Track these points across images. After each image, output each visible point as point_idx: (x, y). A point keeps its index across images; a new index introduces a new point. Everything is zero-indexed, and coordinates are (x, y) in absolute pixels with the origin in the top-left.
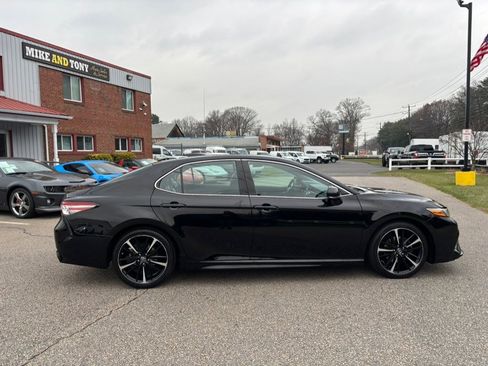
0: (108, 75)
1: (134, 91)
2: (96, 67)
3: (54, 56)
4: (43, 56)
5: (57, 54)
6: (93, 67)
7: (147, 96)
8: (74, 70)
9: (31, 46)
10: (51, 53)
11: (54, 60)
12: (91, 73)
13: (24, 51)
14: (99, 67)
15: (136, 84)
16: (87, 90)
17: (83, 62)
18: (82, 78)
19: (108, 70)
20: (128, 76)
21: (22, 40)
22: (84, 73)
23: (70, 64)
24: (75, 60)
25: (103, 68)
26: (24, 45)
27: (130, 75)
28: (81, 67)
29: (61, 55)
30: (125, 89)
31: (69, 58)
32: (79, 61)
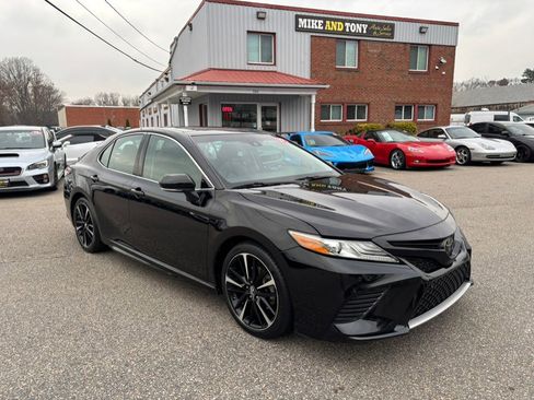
0: (392, 32)
1: (430, 46)
2: (377, 24)
3: (328, 22)
4: (316, 25)
5: (331, 20)
6: (373, 27)
7: (450, 51)
8: (350, 33)
9: (303, 17)
10: (325, 19)
11: (328, 27)
12: (370, 34)
13: (297, 23)
14: (381, 25)
15: (434, 37)
16: (363, 54)
17: (360, 22)
18: (359, 40)
19: (392, 26)
20: (421, 28)
21: (295, 13)
22: (362, 35)
23: (345, 28)
24: (351, 22)
25: (386, 25)
26: (297, 17)
27: (423, 25)
28: (358, 28)
29: (335, 20)
30: (415, 46)
31: (344, 21)
32: (356, 22)
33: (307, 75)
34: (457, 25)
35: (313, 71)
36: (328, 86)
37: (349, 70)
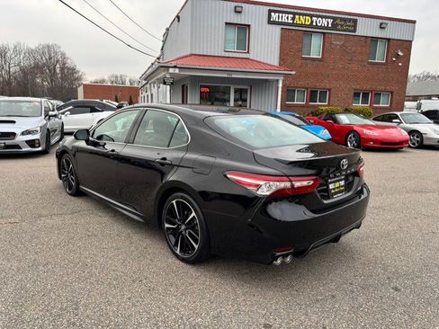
0: (355, 27)
1: (389, 40)
2: (342, 19)
3: (297, 17)
4: (286, 18)
5: (300, 14)
6: (338, 21)
7: (407, 45)
8: (317, 27)
9: (275, 12)
10: (294, 14)
11: (297, 21)
12: (334, 26)
13: (270, 16)
14: (345, 20)
15: (393, 32)
16: (327, 45)
17: (326, 17)
18: (324, 33)
19: (355, 21)
20: (381, 24)
21: (268, 8)
22: (327, 28)
23: (312, 22)
24: (318, 16)
25: (350, 20)
26: (270, 11)
27: (383, 22)
28: (324, 22)
29: (303, 15)
30: (375, 40)
31: (311, 16)
32: (322, 17)
33: (276, 62)
34: (414, 22)
35: (281, 59)
36: (293, 73)
37: (314, 59)
